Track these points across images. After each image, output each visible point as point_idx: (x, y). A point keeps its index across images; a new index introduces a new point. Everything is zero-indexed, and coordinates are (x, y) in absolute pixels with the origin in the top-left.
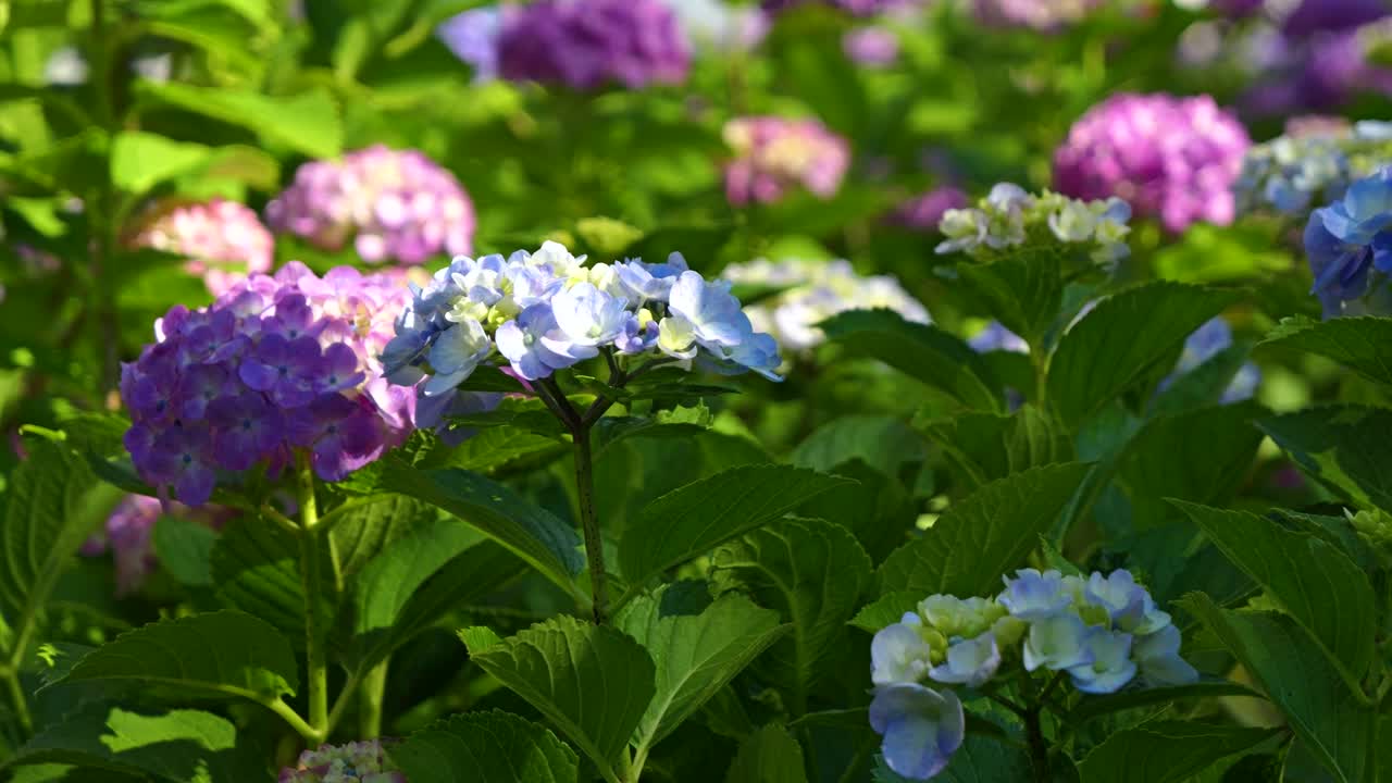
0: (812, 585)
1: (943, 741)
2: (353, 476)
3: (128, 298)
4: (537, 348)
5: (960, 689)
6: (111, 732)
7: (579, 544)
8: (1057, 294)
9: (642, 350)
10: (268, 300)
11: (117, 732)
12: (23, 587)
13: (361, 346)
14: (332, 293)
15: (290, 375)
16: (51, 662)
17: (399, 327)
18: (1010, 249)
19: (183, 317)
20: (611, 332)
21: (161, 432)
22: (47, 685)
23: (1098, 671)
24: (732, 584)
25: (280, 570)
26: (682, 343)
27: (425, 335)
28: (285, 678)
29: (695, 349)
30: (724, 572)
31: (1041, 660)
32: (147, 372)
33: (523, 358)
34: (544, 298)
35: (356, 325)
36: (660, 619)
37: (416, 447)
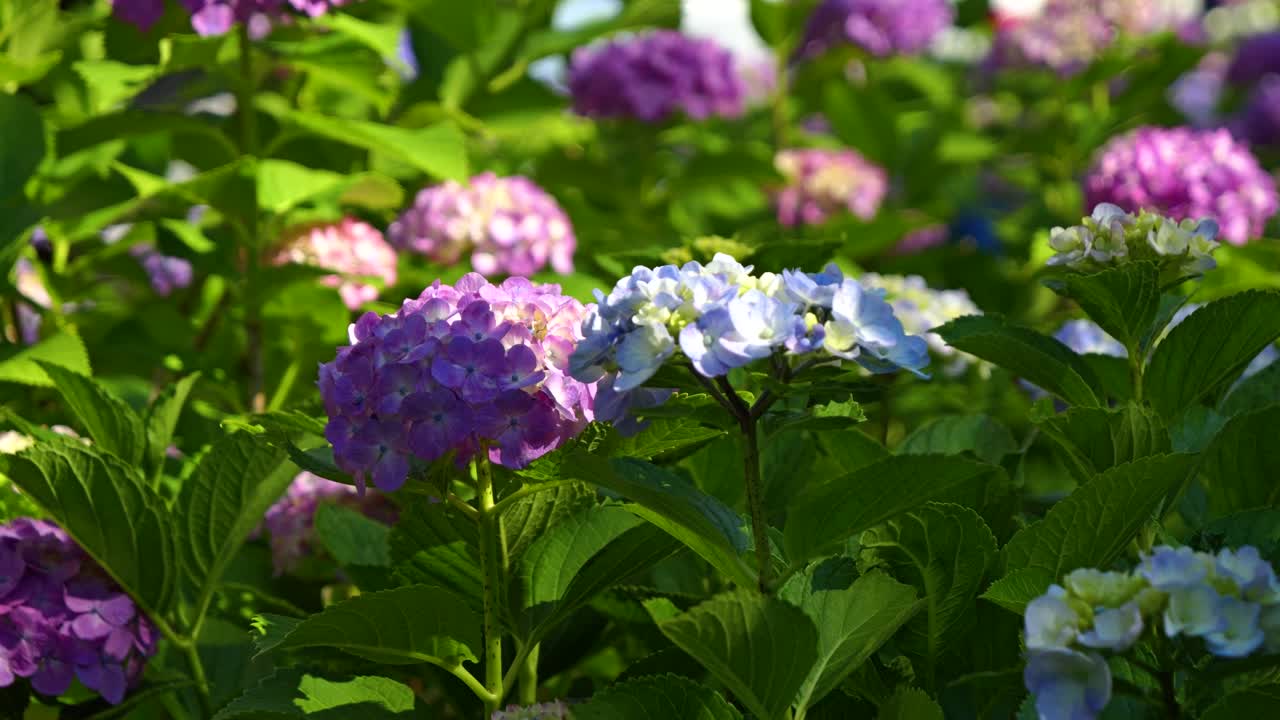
0: (944, 563)
1: (1090, 701)
2: (533, 464)
3: (270, 309)
4: (715, 347)
5: (1107, 653)
6: (302, 696)
7: (743, 525)
8: (1155, 302)
9: (810, 349)
10: (453, 307)
11: (308, 696)
12: (204, 568)
13: (540, 348)
14: (510, 300)
15: (476, 374)
16: (263, 631)
17: (587, 330)
18: (1113, 262)
19: (377, 323)
20: (781, 335)
21: (359, 425)
22: (261, 651)
23: (1229, 637)
24: (876, 561)
25: (454, 550)
26: (844, 344)
27: (611, 337)
28: (467, 645)
29: (858, 349)
30: (869, 550)
31: (1179, 627)
32: (345, 371)
33: (704, 356)
34: (722, 303)
35: (534, 329)
36: (812, 593)
37: (590, 439)
